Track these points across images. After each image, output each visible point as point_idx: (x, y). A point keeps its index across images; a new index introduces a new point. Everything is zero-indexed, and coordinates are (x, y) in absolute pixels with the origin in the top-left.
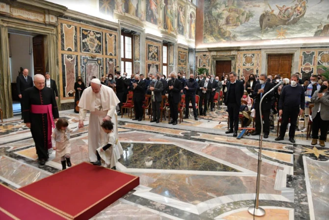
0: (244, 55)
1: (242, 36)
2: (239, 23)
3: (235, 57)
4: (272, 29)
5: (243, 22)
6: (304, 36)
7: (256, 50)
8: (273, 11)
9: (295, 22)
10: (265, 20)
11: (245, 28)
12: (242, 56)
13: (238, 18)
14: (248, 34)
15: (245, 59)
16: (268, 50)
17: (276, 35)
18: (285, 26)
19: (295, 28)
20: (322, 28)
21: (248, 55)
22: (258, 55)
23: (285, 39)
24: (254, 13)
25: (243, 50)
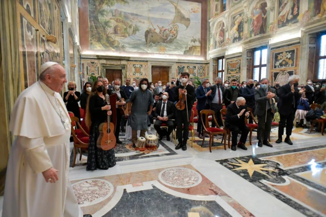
0: (134, 65)
1: (130, 47)
2: (127, 35)
3: (125, 66)
4: (155, 45)
5: (131, 34)
6: (177, 53)
7: (143, 61)
8: (155, 29)
9: (171, 41)
10: (150, 36)
11: (132, 41)
12: (131, 66)
13: (126, 29)
14: (136, 46)
15: (134, 69)
16: (153, 63)
17: (158, 50)
18: (165, 44)
19: (171, 47)
20: (188, 49)
21: (137, 66)
22: (145, 66)
23: (165, 54)
24: (140, 28)
25: (133, 61)
